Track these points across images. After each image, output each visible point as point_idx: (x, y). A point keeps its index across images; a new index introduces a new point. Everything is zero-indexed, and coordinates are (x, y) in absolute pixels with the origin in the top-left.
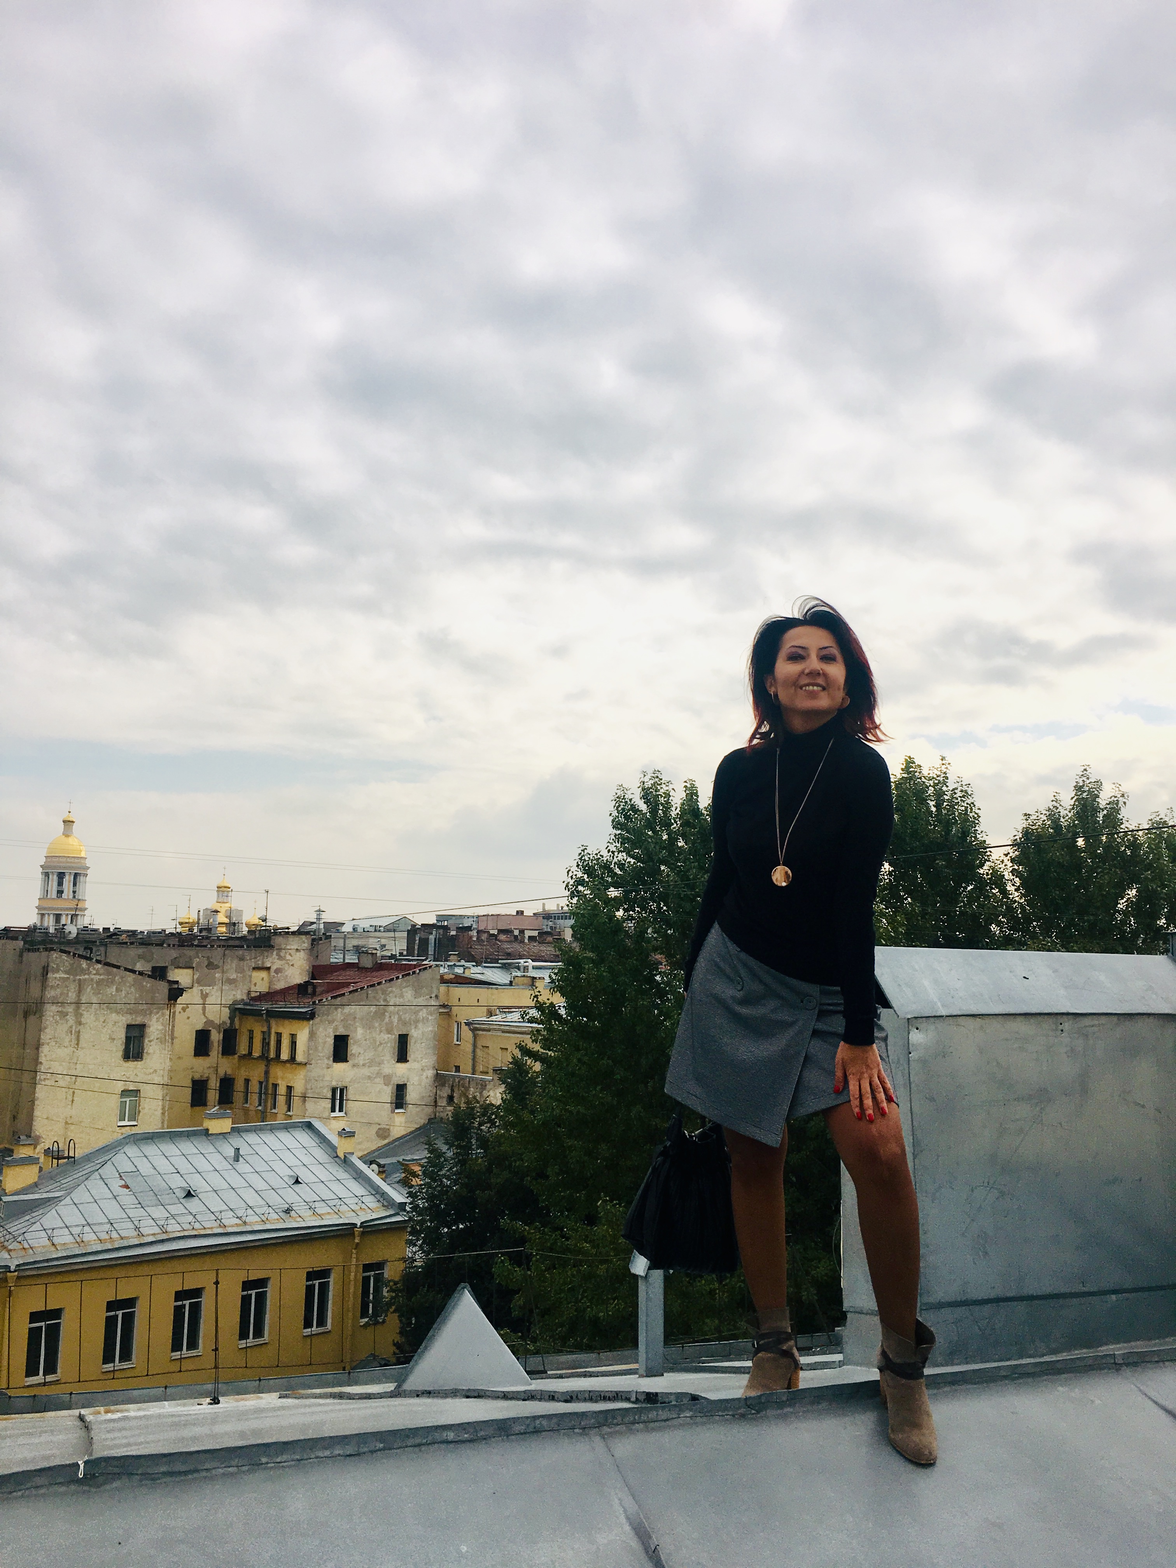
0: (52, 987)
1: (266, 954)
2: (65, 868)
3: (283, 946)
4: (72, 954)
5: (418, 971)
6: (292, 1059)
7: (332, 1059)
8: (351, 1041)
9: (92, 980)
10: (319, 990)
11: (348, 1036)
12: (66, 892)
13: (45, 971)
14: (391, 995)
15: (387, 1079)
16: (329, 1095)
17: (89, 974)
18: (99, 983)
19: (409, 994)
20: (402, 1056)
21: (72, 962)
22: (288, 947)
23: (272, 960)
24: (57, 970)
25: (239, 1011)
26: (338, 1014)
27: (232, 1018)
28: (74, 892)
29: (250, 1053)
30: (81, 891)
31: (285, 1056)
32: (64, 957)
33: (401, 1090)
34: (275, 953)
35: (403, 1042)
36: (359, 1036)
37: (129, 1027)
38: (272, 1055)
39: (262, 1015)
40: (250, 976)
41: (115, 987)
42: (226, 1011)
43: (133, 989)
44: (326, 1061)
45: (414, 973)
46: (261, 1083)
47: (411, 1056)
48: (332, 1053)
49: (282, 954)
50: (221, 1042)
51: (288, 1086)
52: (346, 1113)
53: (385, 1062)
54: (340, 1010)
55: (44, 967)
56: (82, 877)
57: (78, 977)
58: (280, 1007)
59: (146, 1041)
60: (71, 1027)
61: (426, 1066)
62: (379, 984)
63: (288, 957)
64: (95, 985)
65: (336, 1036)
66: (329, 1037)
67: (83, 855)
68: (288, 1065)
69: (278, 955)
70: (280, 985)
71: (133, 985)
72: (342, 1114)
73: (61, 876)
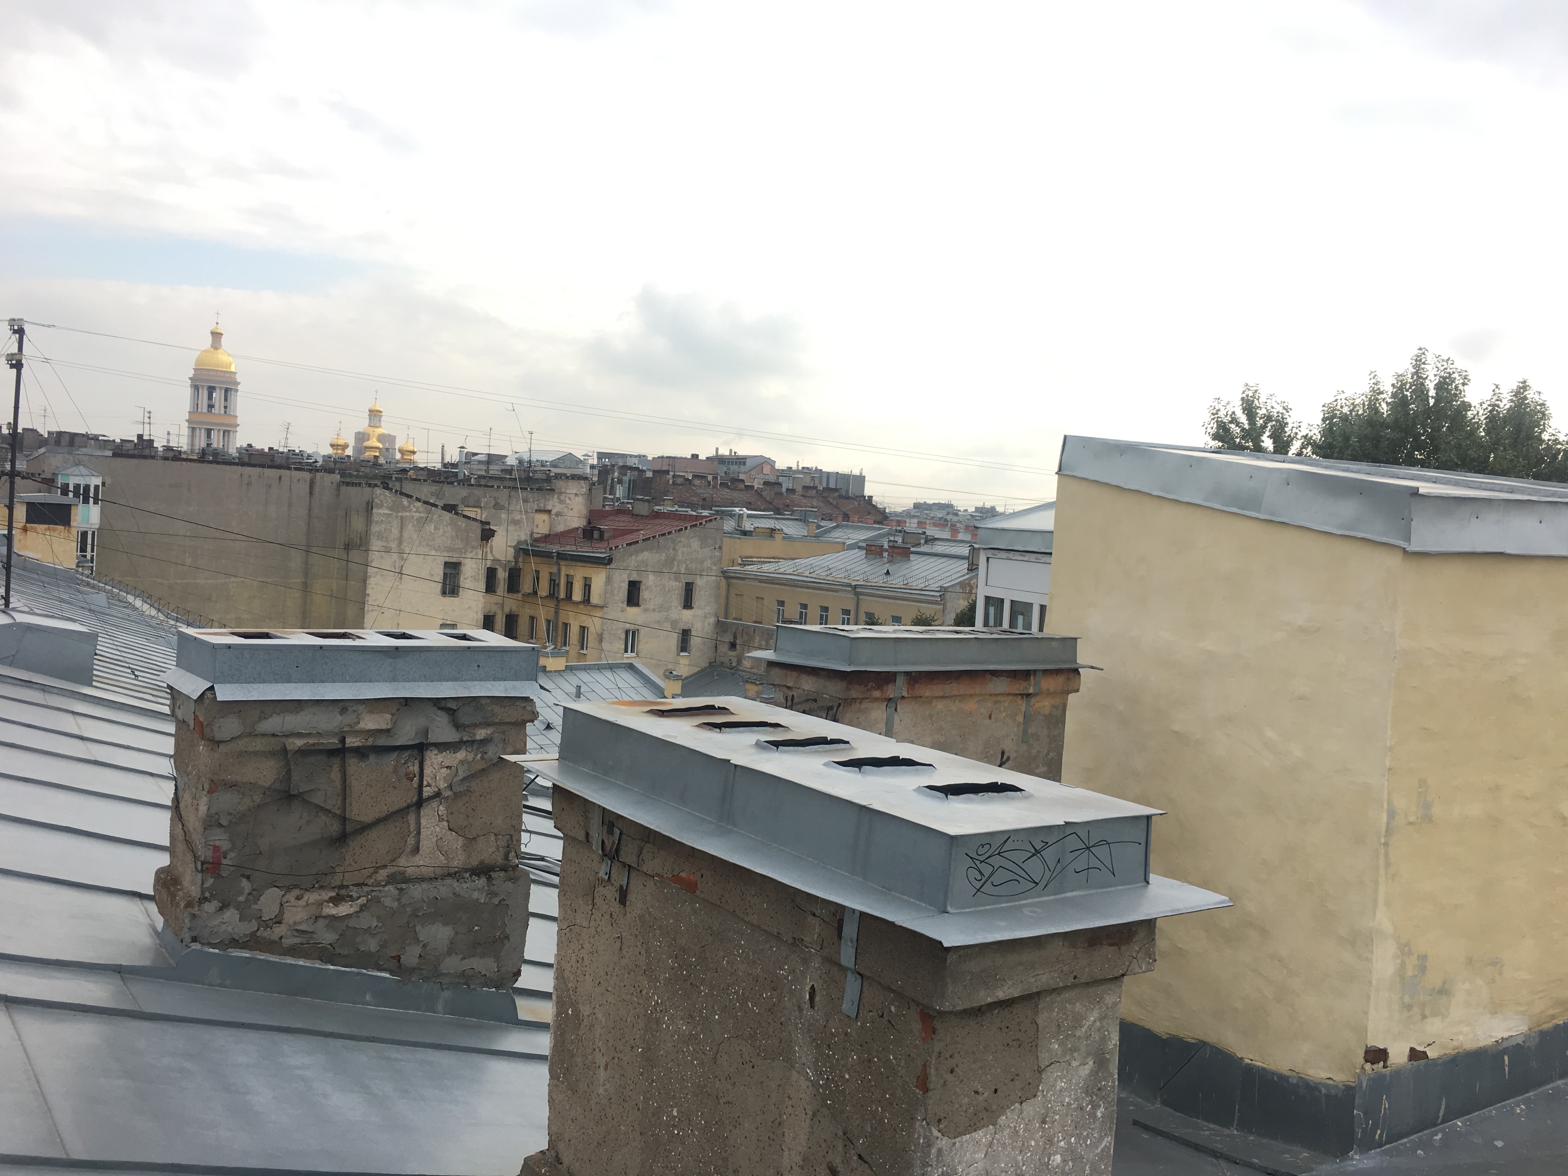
0: (377, 522)
1: (548, 497)
2: (218, 382)
3: (563, 490)
4: (394, 491)
5: (704, 523)
6: (587, 600)
7: (626, 603)
8: (643, 587)
9: (413, 517)
10: (606, 536)
11: (640, 582)
12: (217, 406)
13: (369, 507)
14: (679, 544)
15: (674, 623)
16: (623, 636)
17: (410, 511)
18: (419, 520)
19: (695, 544)
20: (688, 604)
21: (394, 499)
22: (568, 492)
23: (553, 504)
24: (381, 506)
25: (522, 551)
26: (632, 562)
27: (516, 558)
28: (226, 407)
29: (535, 593)
30: (232, 405)
31: (577, 596)
32: (387, 494)
33: (686, 634)
34: (556, 496)
35: (689, 589)
36: (650, 581)
37: (446, 564)
38: (562, 595)
39: (552, 557)
40: (533, 518)
41: (433, 525)
42: (511, 551)
43: (449, 528)
44: (621, 605)
45: (701, 524)
46: (548, 622)
47: (696, 603)
48: (626, 597)
49: (562, 498)
50: (507, 580)
51: (581, 626)
52: (637, 654)
53: (673, 608)
54: (633, 557)
55: (368, 503)
56: (233, 393)
57: (400, 514)
58: (569, 549)
59: (462, 579)
60: (395, 562)
61: (709, 613)
62: (669, 533)
63: (568, 501)
64: (415, 523)
65: (630, 582)
66: (624, 582)
67: (233, 369)
68: (582, 606)
69: (559, 498)
70: (560, 528)
71: (449, 524)
72: (634, 655)
73: (211, 390)
